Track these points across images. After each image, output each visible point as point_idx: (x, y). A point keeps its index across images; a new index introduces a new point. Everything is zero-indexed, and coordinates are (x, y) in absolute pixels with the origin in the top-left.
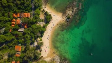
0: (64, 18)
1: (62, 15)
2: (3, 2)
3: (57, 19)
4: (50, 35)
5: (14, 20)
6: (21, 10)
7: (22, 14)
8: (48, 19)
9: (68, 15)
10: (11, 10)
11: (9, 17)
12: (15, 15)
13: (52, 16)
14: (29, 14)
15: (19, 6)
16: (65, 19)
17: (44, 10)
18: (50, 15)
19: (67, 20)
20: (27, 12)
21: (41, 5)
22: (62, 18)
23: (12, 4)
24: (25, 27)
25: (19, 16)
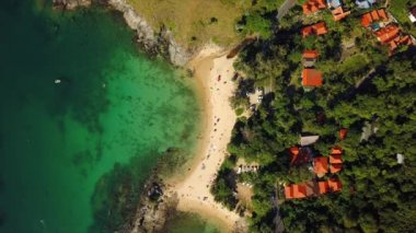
0: (169, 196)
1: (176, 203)
3: (193, 190)
4: (213, 133)
5: (334, 171)
6: (315, 204)
7: (310, 192)
8: (225, 184)
9: (156, 208)
10: (347, 203)
11: (352, 179)
12: (334, 185)
13: (211, 198)
14: (288, 197)
15: (323, 218)
16: (167, 193)
17: (242, 214)
18: (218, 199)
19: (159, 189)
20: (295, 202)
21: (252, 228)
22: (176, 194)
23: (348, 223)
24: (296, 152)
25: (322, 184)
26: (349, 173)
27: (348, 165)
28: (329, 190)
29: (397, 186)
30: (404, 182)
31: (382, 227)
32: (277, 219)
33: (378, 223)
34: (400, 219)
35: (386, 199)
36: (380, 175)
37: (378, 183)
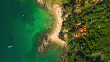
1: (51, 40)
5: (85, 31)
6: (81, 38)
7: (80, 36)
8: (61, 35)
9: (46, 41)
10: (88, 38)
11: (89, 32)
12: (85, 34)
13: (58, 38)
14: (75, 37)
15: (83, 41)
16: (49, 38)
17: (65, 41)
18: (60, 39)
19: (47, 37)
20: (77, 38)
21: (68, 44)
22: (51, 38)
23: (88, 42)
24: (76, 27)
25: (82, 34)
26: (88, 31)
27: (88, 29)
28: (84, 35)
29: (99, 33)
30: (100, 32)
31: (96, 42)
32: (73, 42)
33: (95, 42)
34: (100, 40)
35: (97, 36)
36: (95, 31)
37: (95, 33)
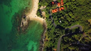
0: (28, 17)
1: (29, 19)
2: (72, 13)
3: (33, 15)
5: (62, 5)
6: (59, 13)
7: (57, 10)
8: (39, 13)
9: (25, 20)
12: (62, 8)
13: (36, 16)
14: (53, 12)
15: (61, 15)
16: (27, 17)
17: (44, 18)
18: (38, 16)
19: (25, 16)
21: (46, 21)
22: (29, 17)
23: (66, 15)
24: (53, 3)
26: (65, 5)
27: (65, 3)
29: (76, 5)
30: (77, 3)
31: (74, 14)
32: (51, 18)
34: (77, 11)
35: (74, 8)
36: (72, 3)
